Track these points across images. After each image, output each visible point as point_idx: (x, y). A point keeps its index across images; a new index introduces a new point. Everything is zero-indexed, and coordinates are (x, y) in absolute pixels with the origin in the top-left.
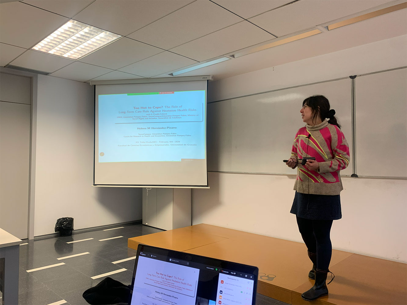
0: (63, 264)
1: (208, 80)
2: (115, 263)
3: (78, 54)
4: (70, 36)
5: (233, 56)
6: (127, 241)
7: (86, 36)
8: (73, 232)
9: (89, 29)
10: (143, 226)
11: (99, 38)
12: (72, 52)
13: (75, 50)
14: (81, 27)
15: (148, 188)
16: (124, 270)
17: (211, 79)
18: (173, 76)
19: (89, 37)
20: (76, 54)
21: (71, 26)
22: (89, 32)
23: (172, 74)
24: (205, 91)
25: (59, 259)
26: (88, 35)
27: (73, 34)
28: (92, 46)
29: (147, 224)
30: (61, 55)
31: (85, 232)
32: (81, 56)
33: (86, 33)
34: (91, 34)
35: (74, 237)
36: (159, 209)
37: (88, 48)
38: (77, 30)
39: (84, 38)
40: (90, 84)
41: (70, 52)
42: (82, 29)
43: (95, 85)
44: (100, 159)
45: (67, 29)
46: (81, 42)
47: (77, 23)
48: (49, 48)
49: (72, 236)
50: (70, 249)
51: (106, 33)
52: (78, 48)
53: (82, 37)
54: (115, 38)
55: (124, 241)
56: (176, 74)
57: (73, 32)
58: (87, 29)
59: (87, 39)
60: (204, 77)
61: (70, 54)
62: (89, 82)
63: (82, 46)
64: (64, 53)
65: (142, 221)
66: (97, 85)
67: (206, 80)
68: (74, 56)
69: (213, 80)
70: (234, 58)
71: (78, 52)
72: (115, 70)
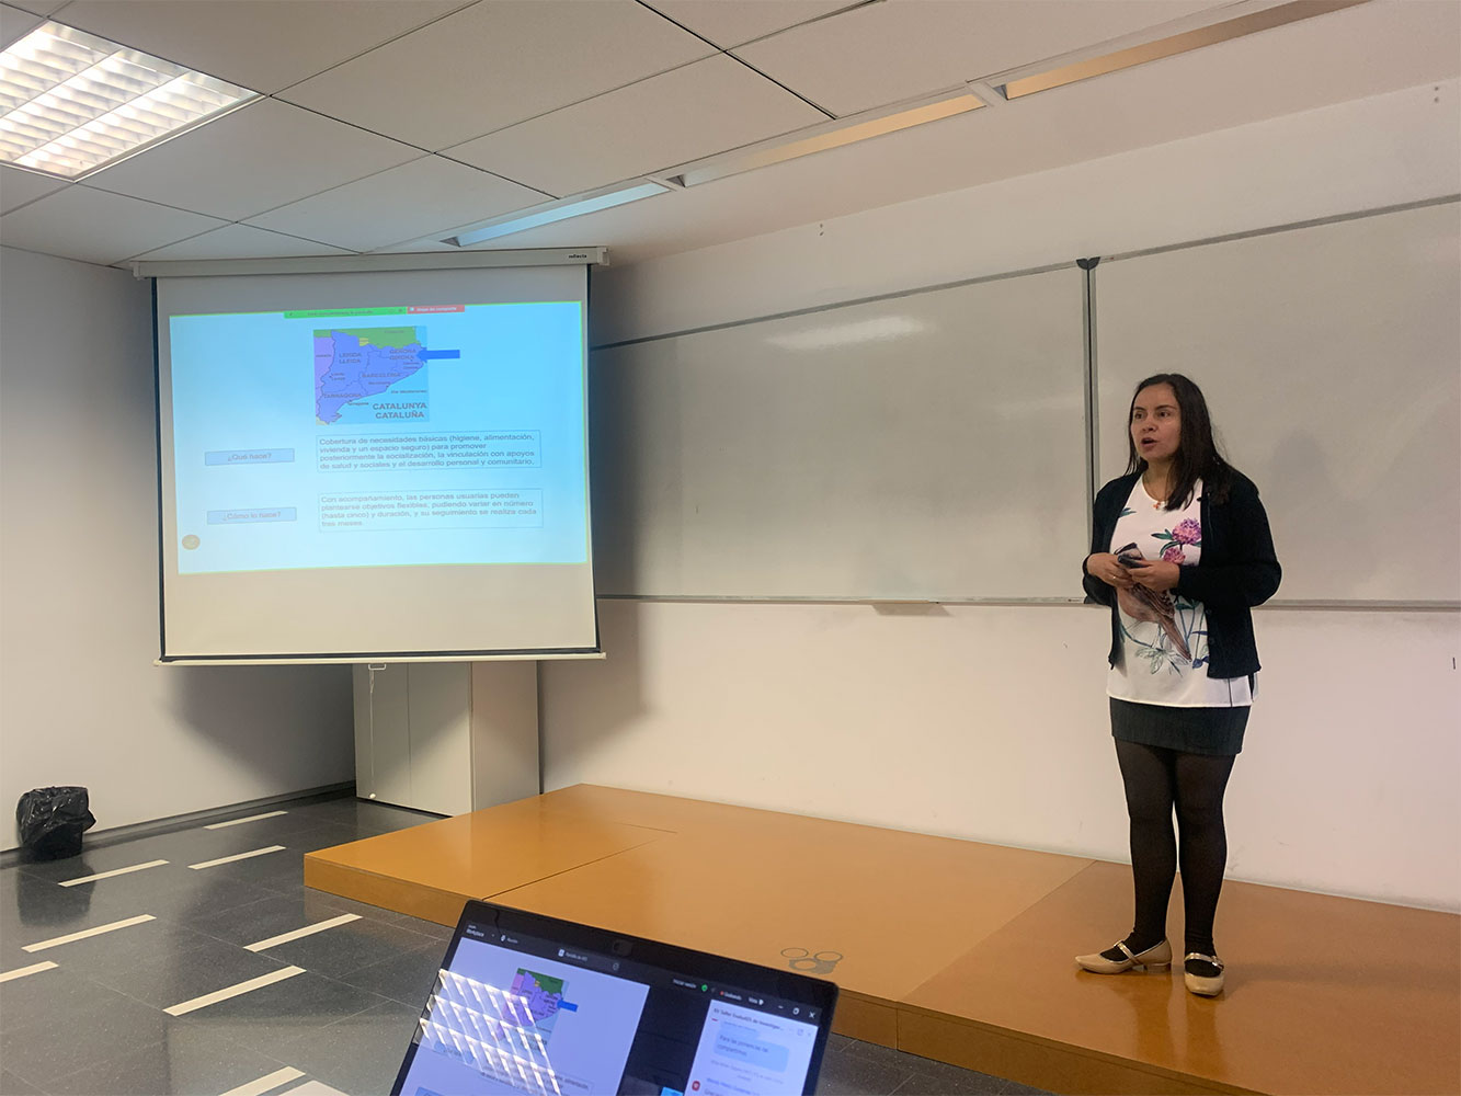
0: (48, 965)
1: (589, 265)
2: (255, 947)
3: (81, 157)
4: (44, 88)
5: (680, 180)
6: (299, 862)
7: (113, 89)
8: (84, 840)
9: (126, 62)
10: (360, 805)
11: (166, 99)
12: (51, 147)
13: (66, 141)
14: (90, 53)
15: (373, 665)
16: (294, 971)
17: (600, 260)
18: (458, 249)
19: (123, 92)
20: (74, 155)
21: (48, 47)
22: (127, 74)
23: (454, 241)
24: (579, 303)
25: (31, 948)
26: (122, 85)
27: (60, 79)
28: (138, 129)
29: (372, 796)
30: (10, 160)
31: (134, 836)
32: (93, 165)
33: (111, 74)
34: (130, 81)
35: (91, 858)
36: (418, 739)
37: (122, 136)
38: (74, 62)
39: (106, 95)
40: (136, 274)
41: (46, 147)
42: (93, 60)
43: (154, 279)
44: (184, 563)
45: (33, 57)
46: (92, 109)
47: (72, 34)
49: (83, 855)
50: (74, 907)
51: (192, 79)
52: (82, 134)
53: (96, 91)
54: (229, 100)
55: (291, 864)
56: (470, 239)
57: (58, 72)
58: (116, 61)
59: (117, 98)
60: (575, 252)
61: (46, 158)
62: (131, 265)
63: (96, 126)
64: (21, 153)
65: (355, 787)
66: (161, 278)
67: (583, 264)
68: (67, 163)
69: (608, 264)
70: (681, 188)
71: (82, 148)
72: (233, 223)
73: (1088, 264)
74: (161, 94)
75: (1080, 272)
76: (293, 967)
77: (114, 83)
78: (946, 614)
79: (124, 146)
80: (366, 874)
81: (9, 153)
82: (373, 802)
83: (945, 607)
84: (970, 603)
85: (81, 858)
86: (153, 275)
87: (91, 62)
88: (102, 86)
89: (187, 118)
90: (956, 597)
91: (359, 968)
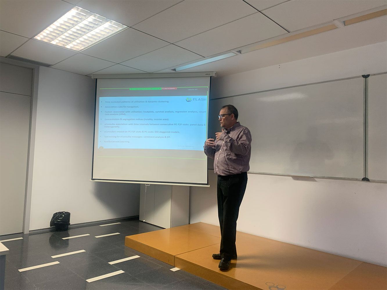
0: (57, 263)
1: (211, 77)
2: (111, 263)
3: (81, 46)
4: (73, 26)
5: (240, 52)
6: (124, 239)
8: (69, 226)
9: (94, 18)
10: (140, 223)
11: (103, 29)
12: (74, 43)
13: (78, 41)
14: (85, 16)
15: (147, 184)
16: (121, 272)
17: (214, 75)
18: (176, 72)
19: (93, 27)
20: (79, 45)
21: (74, 14)
22: (94, 22)
23: (175, 70)
25: (53, 257)
26: (92, 25)
27: (77, 23)
28: (96, 38)
29: (144, 221)
30: (64, 47)
32: (83, 48)
33: (90, 22)
34: (94, 24)
35: (70, 232)
36: (157, 205)
37: (91, 40)
38: (81, 19)
39: (89, 28)
40: (92, 78)
42: (86, 18)
43: (97, 79)
45: (70, 17)
46: (84, 32)
47: (81, 10)
48: (52, 38)
49: (68, 231)
50: (66, 245)
51: (111, 22)
52: (81, 39)
53: (86, 27)
54: (120, 29)
55: (121, 239)
56: (179, 69)
57: (77, 21)
58: (91, 18)
59: (91, 29)
60: (207, 73)
61: (72, 46)
62: (91, 75)
63: (85, 37)
64: (66, 44)
65: (139, 217)
66: (98, 79)
67: (209, 76)
68: (77, 47)
69: (216, 77)
70: (240, 54)
71: (81, 43)
72: (117, 64)
73: (366, 77)
74: (102, 27)
75: (363, 79)
76: (121, 270)
77: (91, 25)
78: (315, 181)
79: (92, 43)
80: (142, 244)
81: (63, 45)
82: (144, 222)
83: (315, 179)
84: (324, 178)
85: (68, 232)
86: (97, 78)
87: (85, 18)
88: (87, 25)
89: (108, 34)
90: (318, 175)
91: (139, 273)
